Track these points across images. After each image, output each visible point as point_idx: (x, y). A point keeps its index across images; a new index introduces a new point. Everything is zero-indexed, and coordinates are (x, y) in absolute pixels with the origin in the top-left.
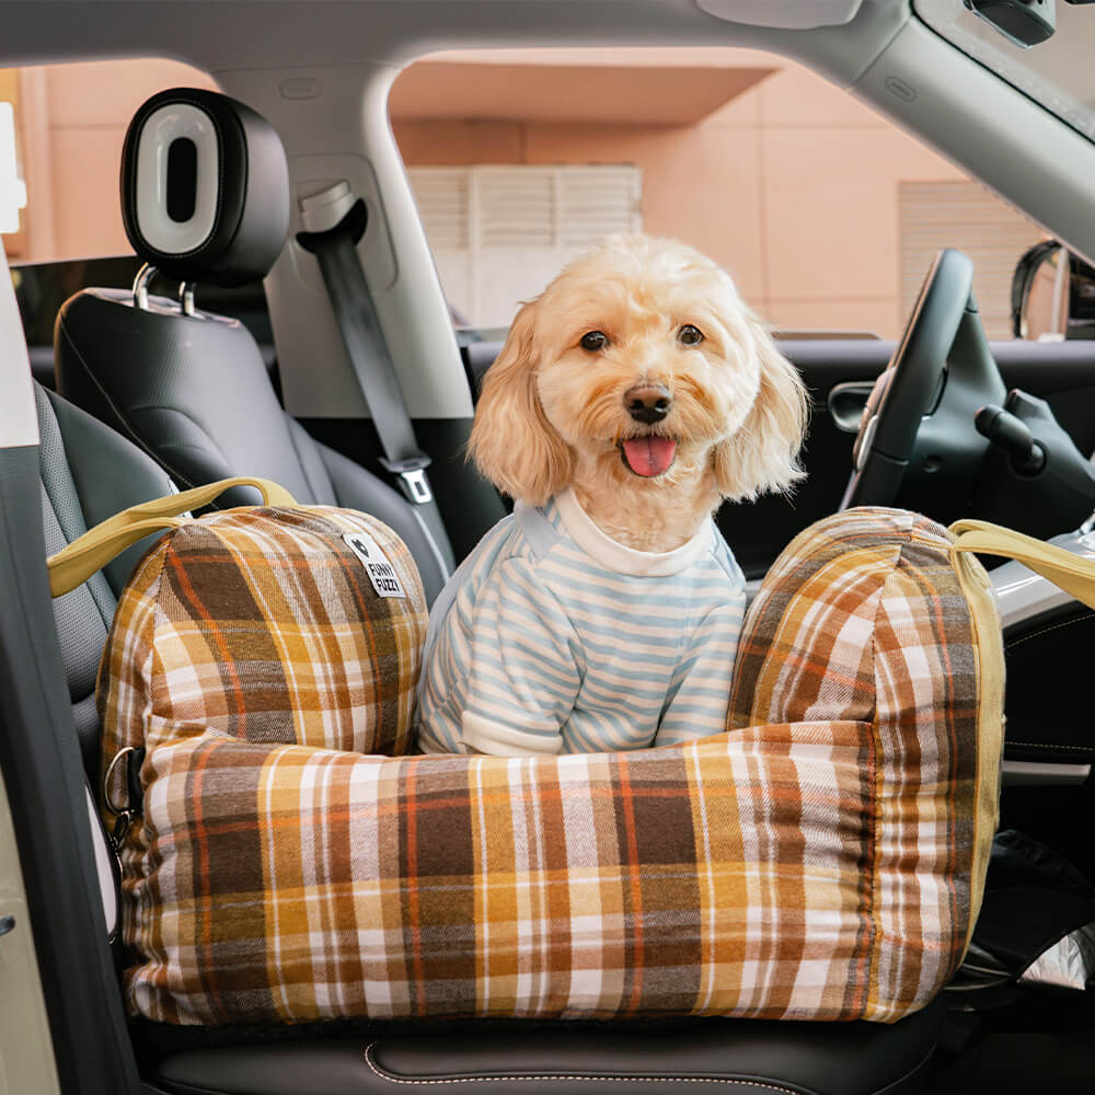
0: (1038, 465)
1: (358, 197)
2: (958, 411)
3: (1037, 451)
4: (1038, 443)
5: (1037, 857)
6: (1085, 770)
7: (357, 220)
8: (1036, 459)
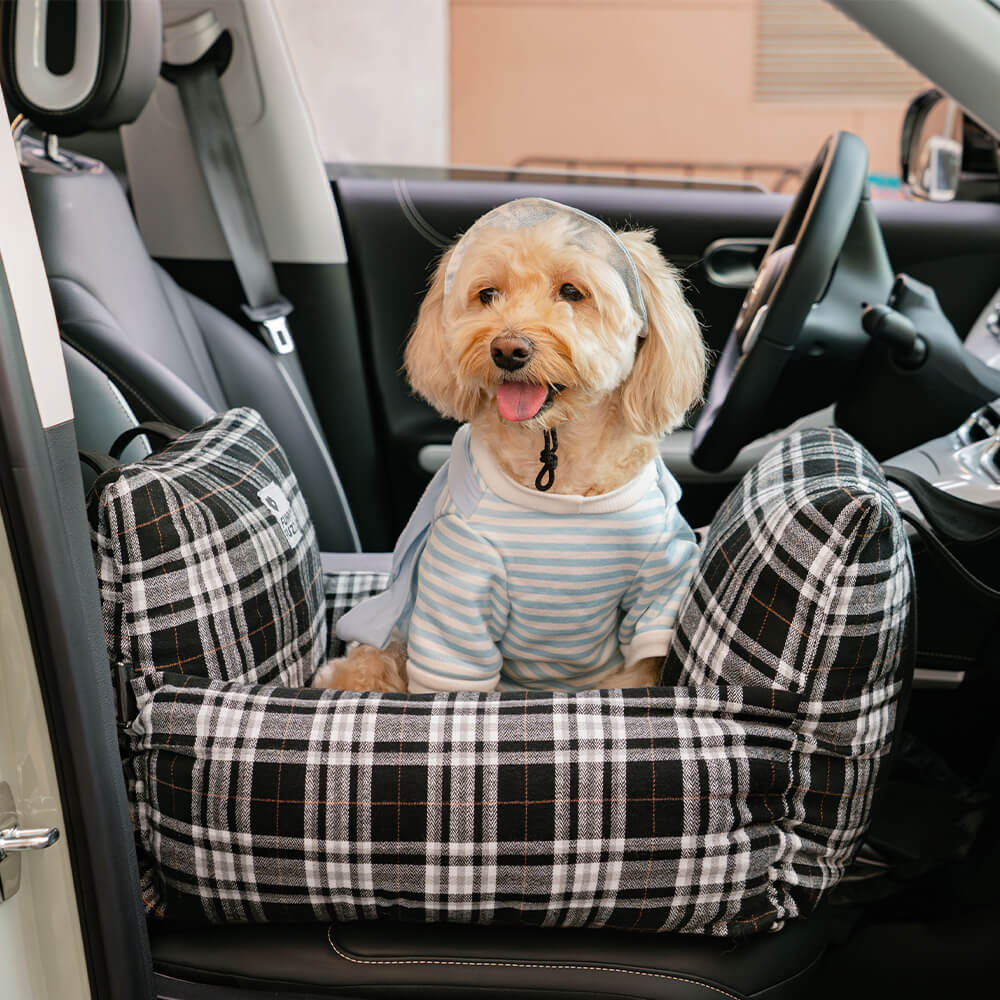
0: (920, 358)
1: (225, 27)
2: (845, 301)
3: (920, 345)
4: (921, 337)
5: (908, 748)
6: (959, 676)
7: (221, 53)
8: (917, 353)
